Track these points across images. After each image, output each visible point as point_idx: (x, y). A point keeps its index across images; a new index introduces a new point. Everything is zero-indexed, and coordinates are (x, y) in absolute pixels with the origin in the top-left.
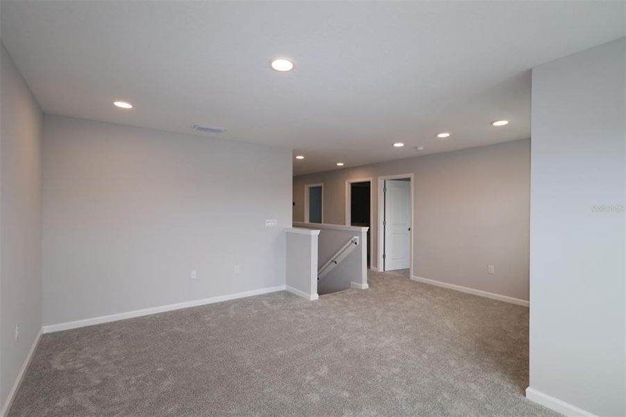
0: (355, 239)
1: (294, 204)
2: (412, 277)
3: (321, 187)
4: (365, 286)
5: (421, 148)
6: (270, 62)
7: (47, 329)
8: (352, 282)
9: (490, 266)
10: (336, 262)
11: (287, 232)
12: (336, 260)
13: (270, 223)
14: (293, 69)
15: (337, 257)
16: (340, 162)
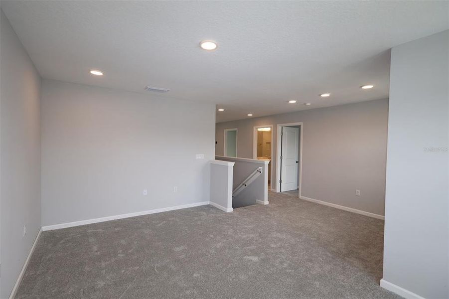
0: (260, 169)
1: (216, 143)
2: (300, 197)
3: (236, 131)
4: (266, 202)
5: (309, 104)
6: (200, 43)
7: (45, 228)
8: (257, 200)
9: (357, 190)
10: (246, 185)
11: (211, 164)
12: (246, 184)
13: (199, 157)
14: (216, 49)
15: (246, 182)
16: (250, 114)
